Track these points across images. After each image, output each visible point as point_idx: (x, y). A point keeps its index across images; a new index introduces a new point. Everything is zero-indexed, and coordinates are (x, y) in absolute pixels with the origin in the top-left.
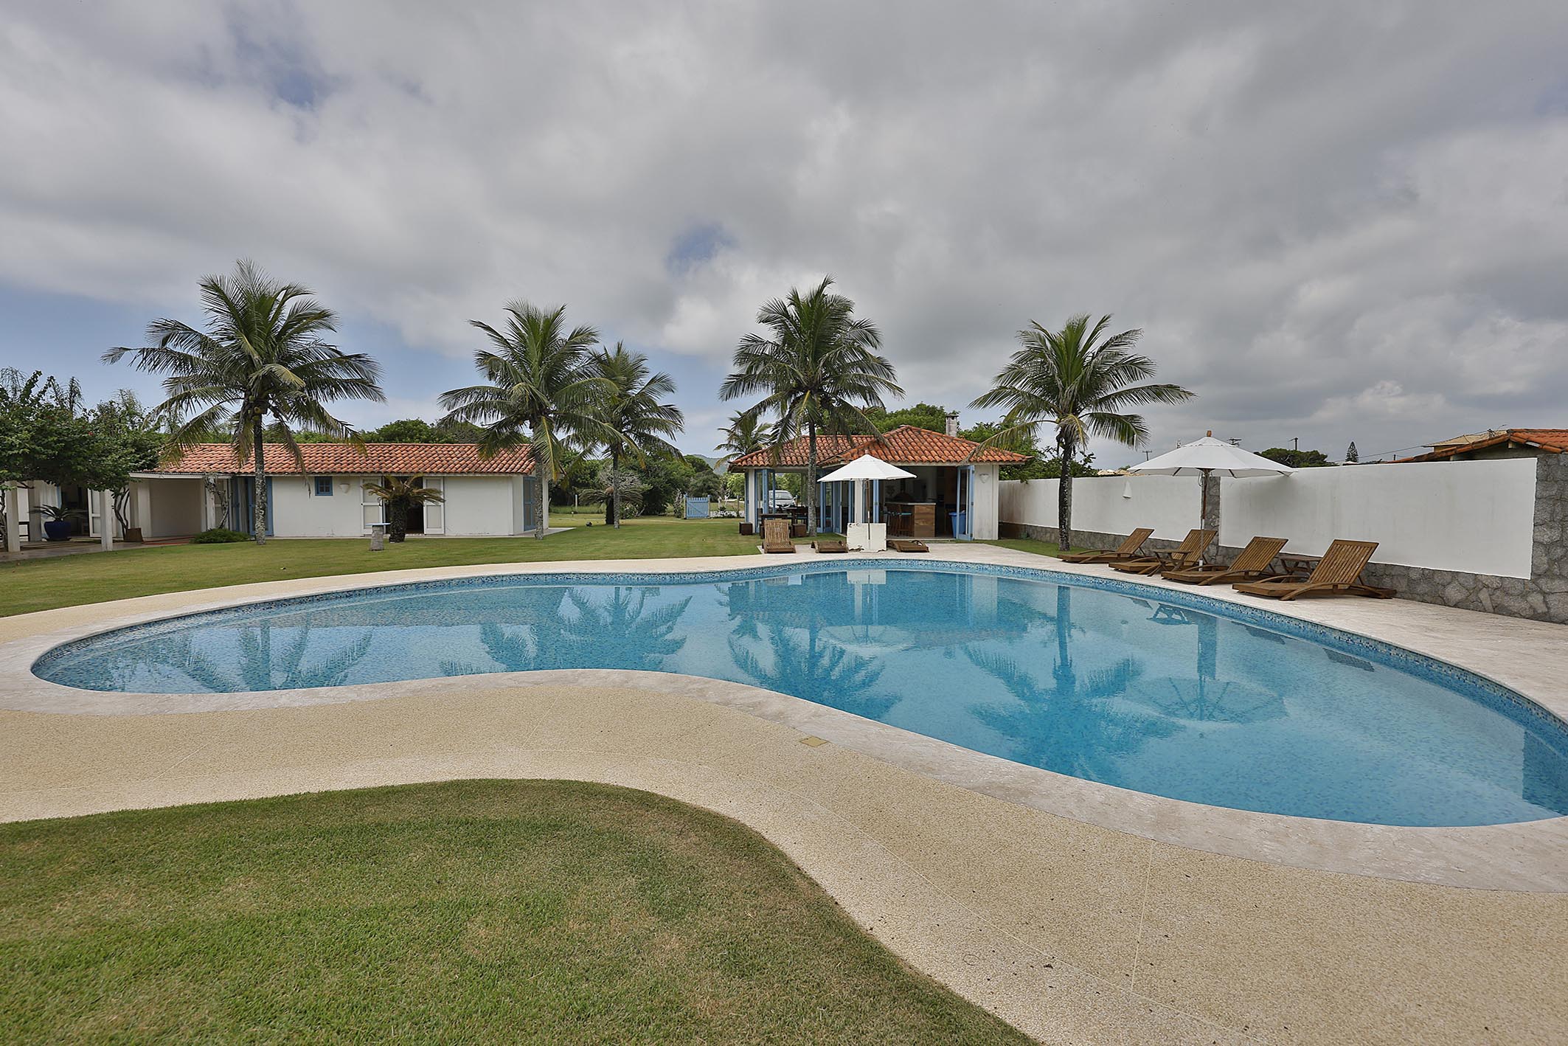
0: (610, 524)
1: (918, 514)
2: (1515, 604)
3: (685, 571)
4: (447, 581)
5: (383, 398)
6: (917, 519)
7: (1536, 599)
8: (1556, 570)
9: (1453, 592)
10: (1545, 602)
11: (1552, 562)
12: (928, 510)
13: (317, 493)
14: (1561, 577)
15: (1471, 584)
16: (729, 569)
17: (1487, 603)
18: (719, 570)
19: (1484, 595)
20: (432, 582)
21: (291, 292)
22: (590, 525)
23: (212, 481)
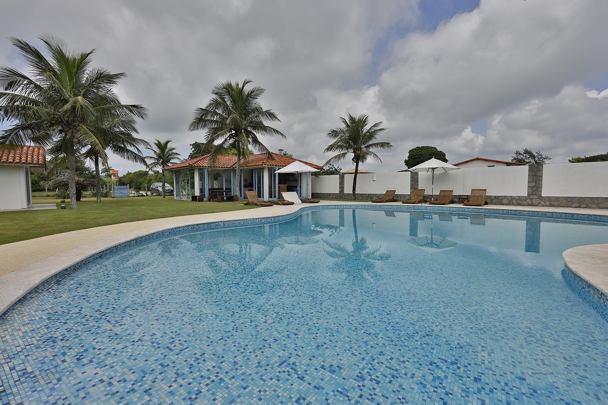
2: (523, 203)
7: (529, 201)
8: (534, 193)
9: (505, 201)
10: (532, 201)
11: (533, 191)
14: (535, 195)
15: (510, 198)
17: (515, 203)
19: (514, 201)
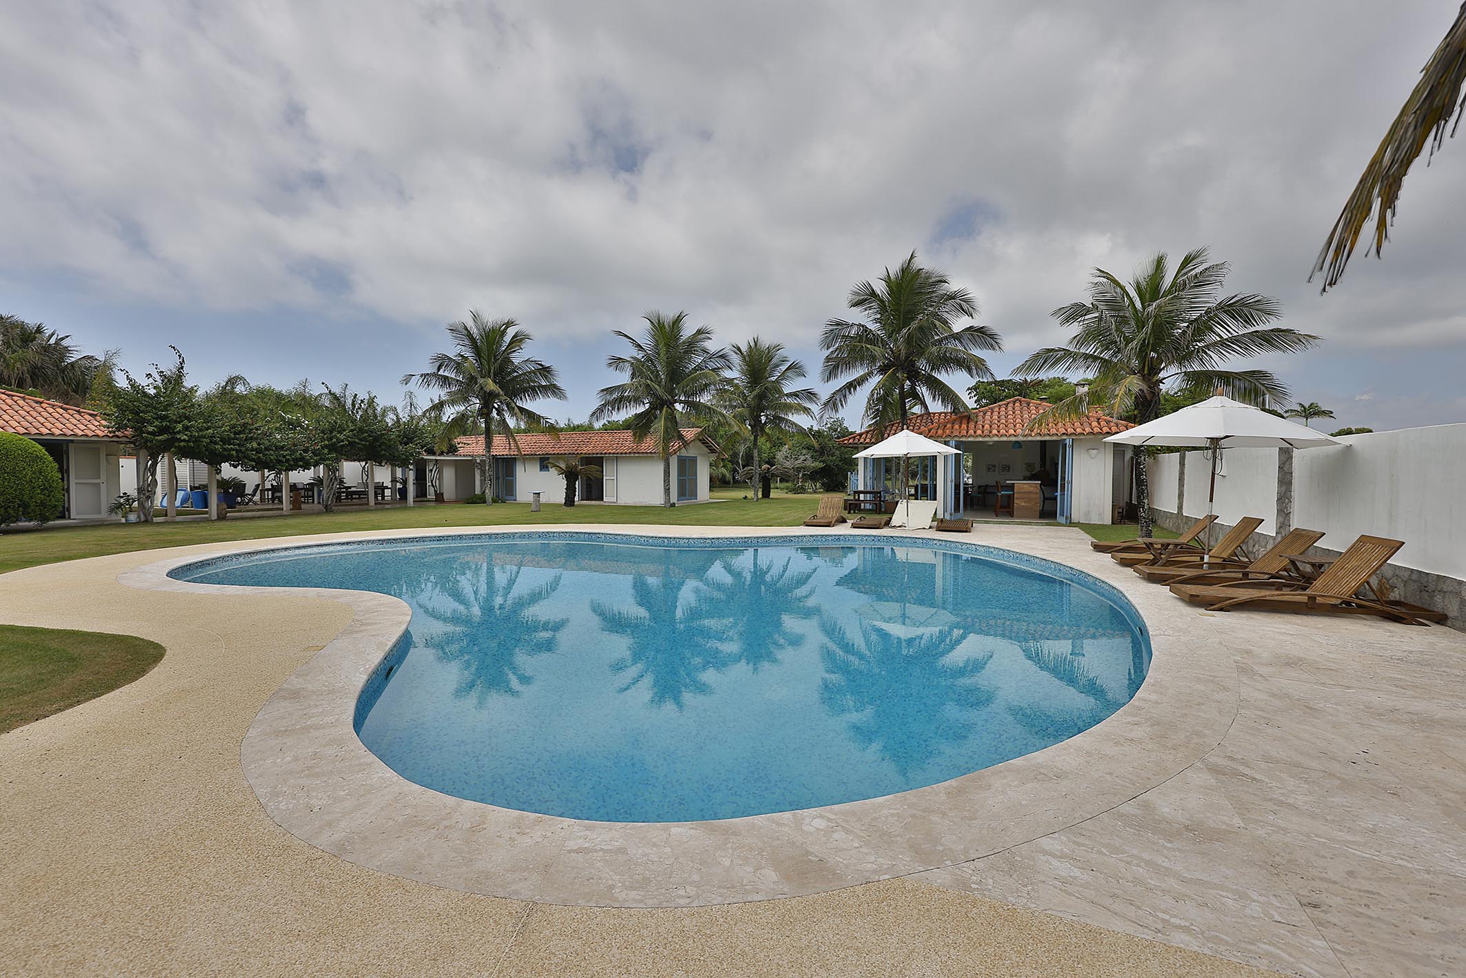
0: (766, 497)
1: (1018, 493)
3: (679, 536)
4: (512, 534)
5: (566, 398)
6: (1017, 499)
12: (1031, 489)
13: (541, 470)
16: (720, 537)
18: (710, 537)
20: (501, 534)
21: (509, 324)
22: (746, 498)
23: (478, 461)
